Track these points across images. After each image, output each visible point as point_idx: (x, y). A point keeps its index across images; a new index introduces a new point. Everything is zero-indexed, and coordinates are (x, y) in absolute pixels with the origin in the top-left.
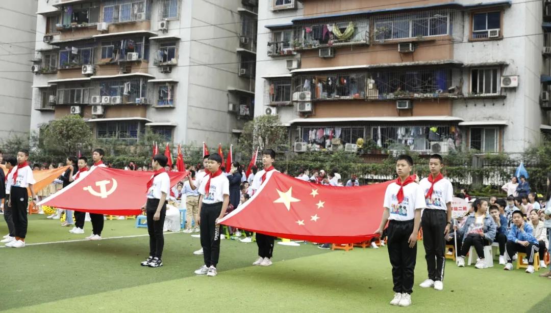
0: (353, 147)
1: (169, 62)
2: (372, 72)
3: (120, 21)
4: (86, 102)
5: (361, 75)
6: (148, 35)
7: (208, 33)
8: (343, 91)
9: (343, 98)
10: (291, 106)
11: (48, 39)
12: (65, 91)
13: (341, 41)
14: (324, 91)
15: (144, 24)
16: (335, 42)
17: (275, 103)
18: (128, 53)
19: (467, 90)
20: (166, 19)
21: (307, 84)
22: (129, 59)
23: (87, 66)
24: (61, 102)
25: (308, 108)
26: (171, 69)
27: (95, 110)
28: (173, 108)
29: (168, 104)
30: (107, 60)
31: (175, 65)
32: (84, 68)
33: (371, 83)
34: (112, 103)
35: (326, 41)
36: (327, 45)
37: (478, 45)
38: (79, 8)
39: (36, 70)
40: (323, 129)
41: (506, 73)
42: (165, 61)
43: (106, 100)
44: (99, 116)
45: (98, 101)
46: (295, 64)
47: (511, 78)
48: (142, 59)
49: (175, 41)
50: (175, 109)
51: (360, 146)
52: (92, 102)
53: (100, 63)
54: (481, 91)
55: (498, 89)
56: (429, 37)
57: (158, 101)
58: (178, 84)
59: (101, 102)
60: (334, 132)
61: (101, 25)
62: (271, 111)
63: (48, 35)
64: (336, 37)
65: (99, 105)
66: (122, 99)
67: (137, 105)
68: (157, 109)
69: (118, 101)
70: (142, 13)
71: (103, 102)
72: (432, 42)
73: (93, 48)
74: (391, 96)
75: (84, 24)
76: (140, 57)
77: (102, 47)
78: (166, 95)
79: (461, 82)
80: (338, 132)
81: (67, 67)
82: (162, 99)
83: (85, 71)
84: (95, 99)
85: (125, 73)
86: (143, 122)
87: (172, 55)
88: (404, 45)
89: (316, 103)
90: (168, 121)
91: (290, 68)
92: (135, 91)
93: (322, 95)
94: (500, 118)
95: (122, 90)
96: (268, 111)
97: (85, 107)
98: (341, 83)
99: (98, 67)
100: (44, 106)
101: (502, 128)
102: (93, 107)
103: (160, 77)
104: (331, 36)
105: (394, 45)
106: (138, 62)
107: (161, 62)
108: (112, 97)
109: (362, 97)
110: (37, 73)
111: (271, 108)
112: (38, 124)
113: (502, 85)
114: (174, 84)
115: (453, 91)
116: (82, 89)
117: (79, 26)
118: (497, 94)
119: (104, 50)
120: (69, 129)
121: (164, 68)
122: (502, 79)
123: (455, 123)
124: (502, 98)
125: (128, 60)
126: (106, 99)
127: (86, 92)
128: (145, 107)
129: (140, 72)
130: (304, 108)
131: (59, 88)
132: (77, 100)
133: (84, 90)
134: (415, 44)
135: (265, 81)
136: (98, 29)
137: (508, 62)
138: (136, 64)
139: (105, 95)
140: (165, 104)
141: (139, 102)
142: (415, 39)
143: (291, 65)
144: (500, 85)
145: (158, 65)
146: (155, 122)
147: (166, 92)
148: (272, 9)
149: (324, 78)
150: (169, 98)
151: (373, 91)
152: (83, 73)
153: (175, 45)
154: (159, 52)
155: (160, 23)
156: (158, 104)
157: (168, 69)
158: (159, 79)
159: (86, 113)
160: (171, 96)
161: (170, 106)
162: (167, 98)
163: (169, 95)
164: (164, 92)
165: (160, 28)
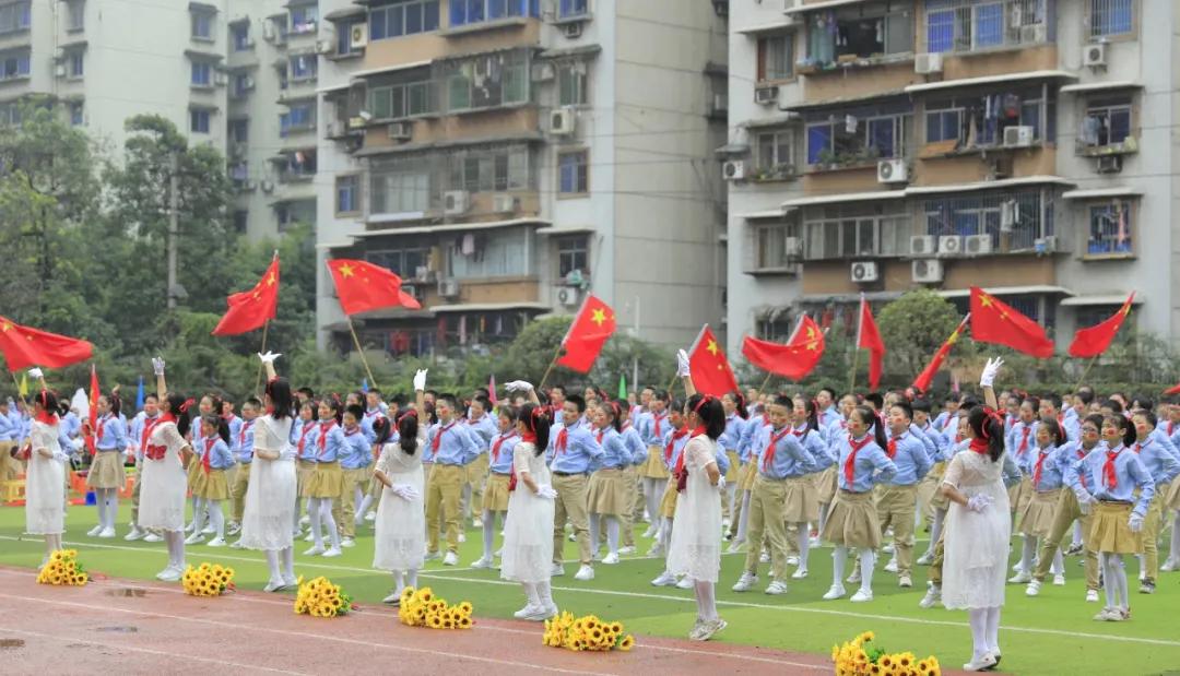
1: (1118, 148)
3: (974, 49)
4: (888, 253)
6: (1054, 83)
11: (767, 95)
12: (827, 226)
15: (1045, 55)
18: (1007, 129)
20: (1103, 40)
22: (1010, 141)
23: (893, 163)
24: (818, 252)
26: (1120, 164)
27: (922, 269)
28: (1131, 260)
29: (1116, 248)
30: (947, 147)
31: (1131, 154)
32: (884, 166)
34: (968, 252)
38: (854, 16)
39: (739, 173)
42: (1103, 142)
43: (948, 245)
44: (930, 286)
45: (928, 249)
48: (1042, 140)
49: (1129, 93)
50: (1136, 262)
52: (912, 252)
53: (924, 153)
57: (1090, 243)
58: (1143, 201)
59: (936, 249)
61: (926, 61)
63: (763, 84)
65: (934, 258)
66: (995, 243)
67: (1039, 255)
68: (1086, 262)
69: (985, 246)
70: (1037, 27)
71: (943, 250)
73: (901, 116)
75: (874, 59)
76: (1036, 135)
77: (926, 113)
78: (1114, 228)
81: (834, 167)
82: (1098, 240)
83: (888, 175)
84: (919, 244)
85: (999, 178)
86: (1053, 298)
87: (1121, 128)
90: (1118, 293)
92: (1029, 223)
95: (994, 219)
97: (883, 264)
99: (919, 162)
100: (762, 264)
102: (914, 264)
103: (1091, 185)
106: (1034, 150)
107: (1092, 145)
108: (968, 238)
110: (743, 181)
112: (755, 309)
114: (1132, 199)
116: (876, 220)
117: (863, 62)
119: (933, 121)
120: (928, 324)
121: (1102, 163)
125: (1006, 145)
126: (951, 244)
127: (887, 226)
128: (1056, 258)
129: (1040, 174)
131: (809, 218)
132: (863, 248)
133: (881, 222)
136: (917, 69)
138: (1029, 154)
139: (948, 233)
140: (1108, 250)
141: (1044, 249)
145: (1084, 152)
146: (1082, 295)
147: (1113, 221)
150: (1122, 236)
152: (881, 179)
153: (1128, 101)
154: (1088, 122)
155: (1087, 50)
156: (1089, 252)
157: (1113, 165)
158: (1088, 189)
159: (894, 278)
160: (1127, 231)
161: (1123, 255)
162: (1114, 236)
163: (1121, 228)
164: (1106, 221)
165: (1087, 61)
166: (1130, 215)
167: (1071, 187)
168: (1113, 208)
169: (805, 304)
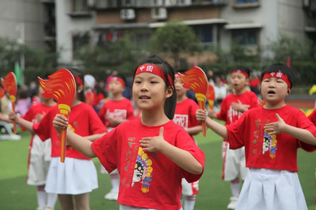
4: (140, 4)
24: (104, 5)
27: (157, 13)
28: (257, 7)
29: (250, 2)
34: (180, 4)
43: (171, 1)
44: (162, 21)
45: (160, 3)
52: (152, 5)
59: (164, 3)
65: (163, 7)
67: (216, 5)
69: (188, 2)
71: (167, 3)
86: (220, 26)
90: (251, 22)
97: (138, 10)
128: (221, 6)
132: (126, 3)
140: (246, 2)
141: (218, 2)
146: (234, 23)
156: (237, 3)
159: (143, 17)
161: (254, 4)
169: (97, 30)
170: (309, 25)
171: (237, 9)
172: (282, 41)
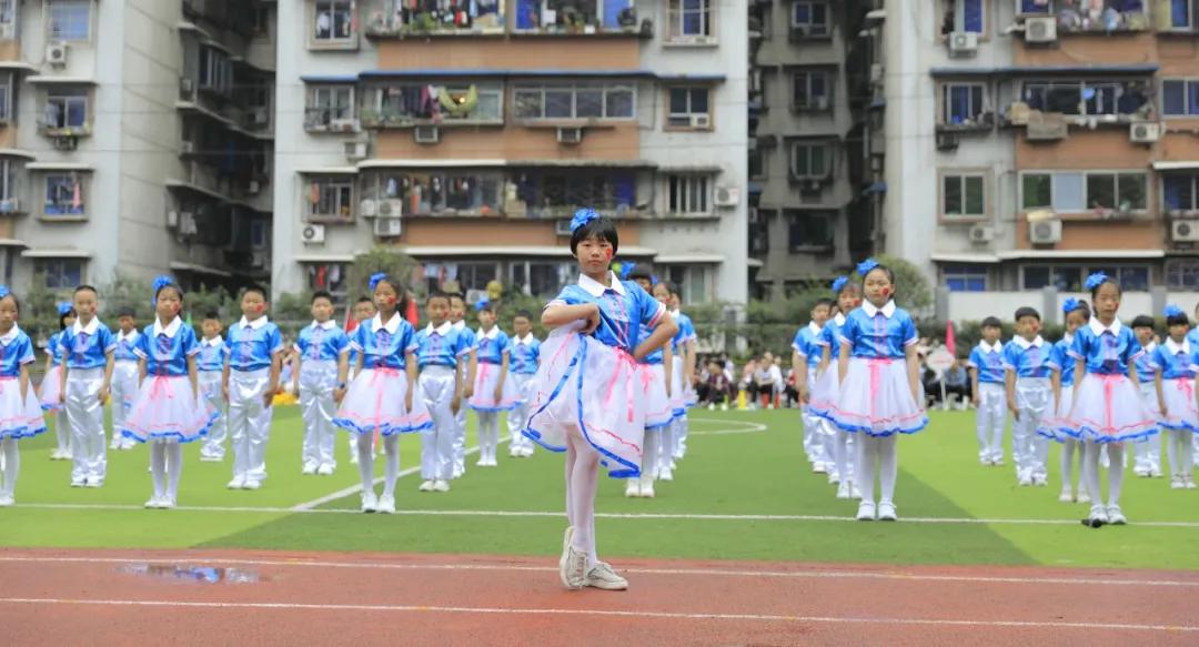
0: (484, 296)
1: (77, 130)
2: (512, 172)
5: (492, 176)
6: (19, 74)
7: (142, 73)
8: (462, 200)
9: (462, 213)
10: (353, 224)
13: (457, 117)
14: (423, 198)
15: (12, 48)
16: (446, 118)
17: (318, 217)
19: (662, 206)
20: (64, 43)
21: (391, 187)
25: (395, 229)
26: (75, 144)
28: (84, 222)
29: (75, 213)
31: (86, 136)
33: (512, 191)
35: (428, 115)
36: (432, 121)
37: (679, 137)
40: (424, 265)
41: (721, 183)
42: (61, 124)
46: (360, 150)
47: (731, 191)
48: (7, 118)
49: (87, 87)
50: (88, 225)
51: (495, 296)
54: (683, 208)
55: (709, 206)
56: (604, 120)
57: (48, 206)
58: (95, 175)
60: (445, 271)
62: (313, 233)
64: (444, 109)
67: (4, 214)
70: (6, 26)
72: (609, 129)
74: (547, 212)
78: (69, 195)
79: (653, 195)
80: (452, 271)
82: (56, 205)
86: (14, 250)
87: (77, 115)
88: (568, 131)
89: (408, 220)
90: (74, 248)
91: (352, 156)
93: (422, 208)
94: (712, 252)
96: (309, 233)
98: (456, 187)
101: (714, 265)
103: (48, 159)
104: (437, 106)
105: (553, 130)
107: (49, 127)
109: (495, 213)
111: (316, 228)
113: (717, 202)
114: (86, 173)
115: (642, 208)
118: (707, 214)
121: (62, 142)
122: (717, 192)
123: (648, 259)
124: (714, 221)
128: (15, 217)
130: (387, 228)
134: (584, 130)
135: (294, 178)
137: (723, 167)
140: (63, 212)
141: (7, 208)
142: (584, 121)
143: (353, 152)
144: (713, 200)
145: (45, 133)
146: (38, 248)
147: (69, 189)
148: (309, 46)
149: (425, 177)
150: (76, 202)
151: (518, 203)
153: (85, 94)
154: (49, 107)
155: (50, 50)
156: (46, 211)
157: (69, 144)
158: (45, 161)
160: (81, 198)
161: (78, 217)
162: (70, 202)
163: (77, 195)
164: (63, 189)
165: (50, 58)
166: (84, 185)
167: (30, 159)
168: (69, 180)
170: (178, 259)
171: (44, 223)
172: (119, 284)
